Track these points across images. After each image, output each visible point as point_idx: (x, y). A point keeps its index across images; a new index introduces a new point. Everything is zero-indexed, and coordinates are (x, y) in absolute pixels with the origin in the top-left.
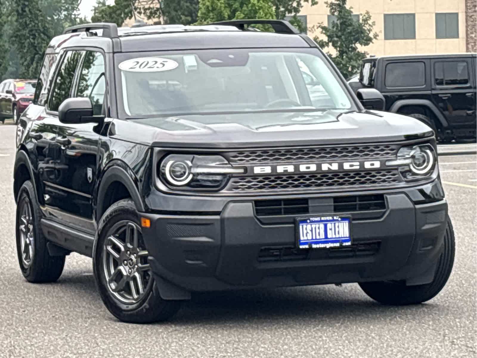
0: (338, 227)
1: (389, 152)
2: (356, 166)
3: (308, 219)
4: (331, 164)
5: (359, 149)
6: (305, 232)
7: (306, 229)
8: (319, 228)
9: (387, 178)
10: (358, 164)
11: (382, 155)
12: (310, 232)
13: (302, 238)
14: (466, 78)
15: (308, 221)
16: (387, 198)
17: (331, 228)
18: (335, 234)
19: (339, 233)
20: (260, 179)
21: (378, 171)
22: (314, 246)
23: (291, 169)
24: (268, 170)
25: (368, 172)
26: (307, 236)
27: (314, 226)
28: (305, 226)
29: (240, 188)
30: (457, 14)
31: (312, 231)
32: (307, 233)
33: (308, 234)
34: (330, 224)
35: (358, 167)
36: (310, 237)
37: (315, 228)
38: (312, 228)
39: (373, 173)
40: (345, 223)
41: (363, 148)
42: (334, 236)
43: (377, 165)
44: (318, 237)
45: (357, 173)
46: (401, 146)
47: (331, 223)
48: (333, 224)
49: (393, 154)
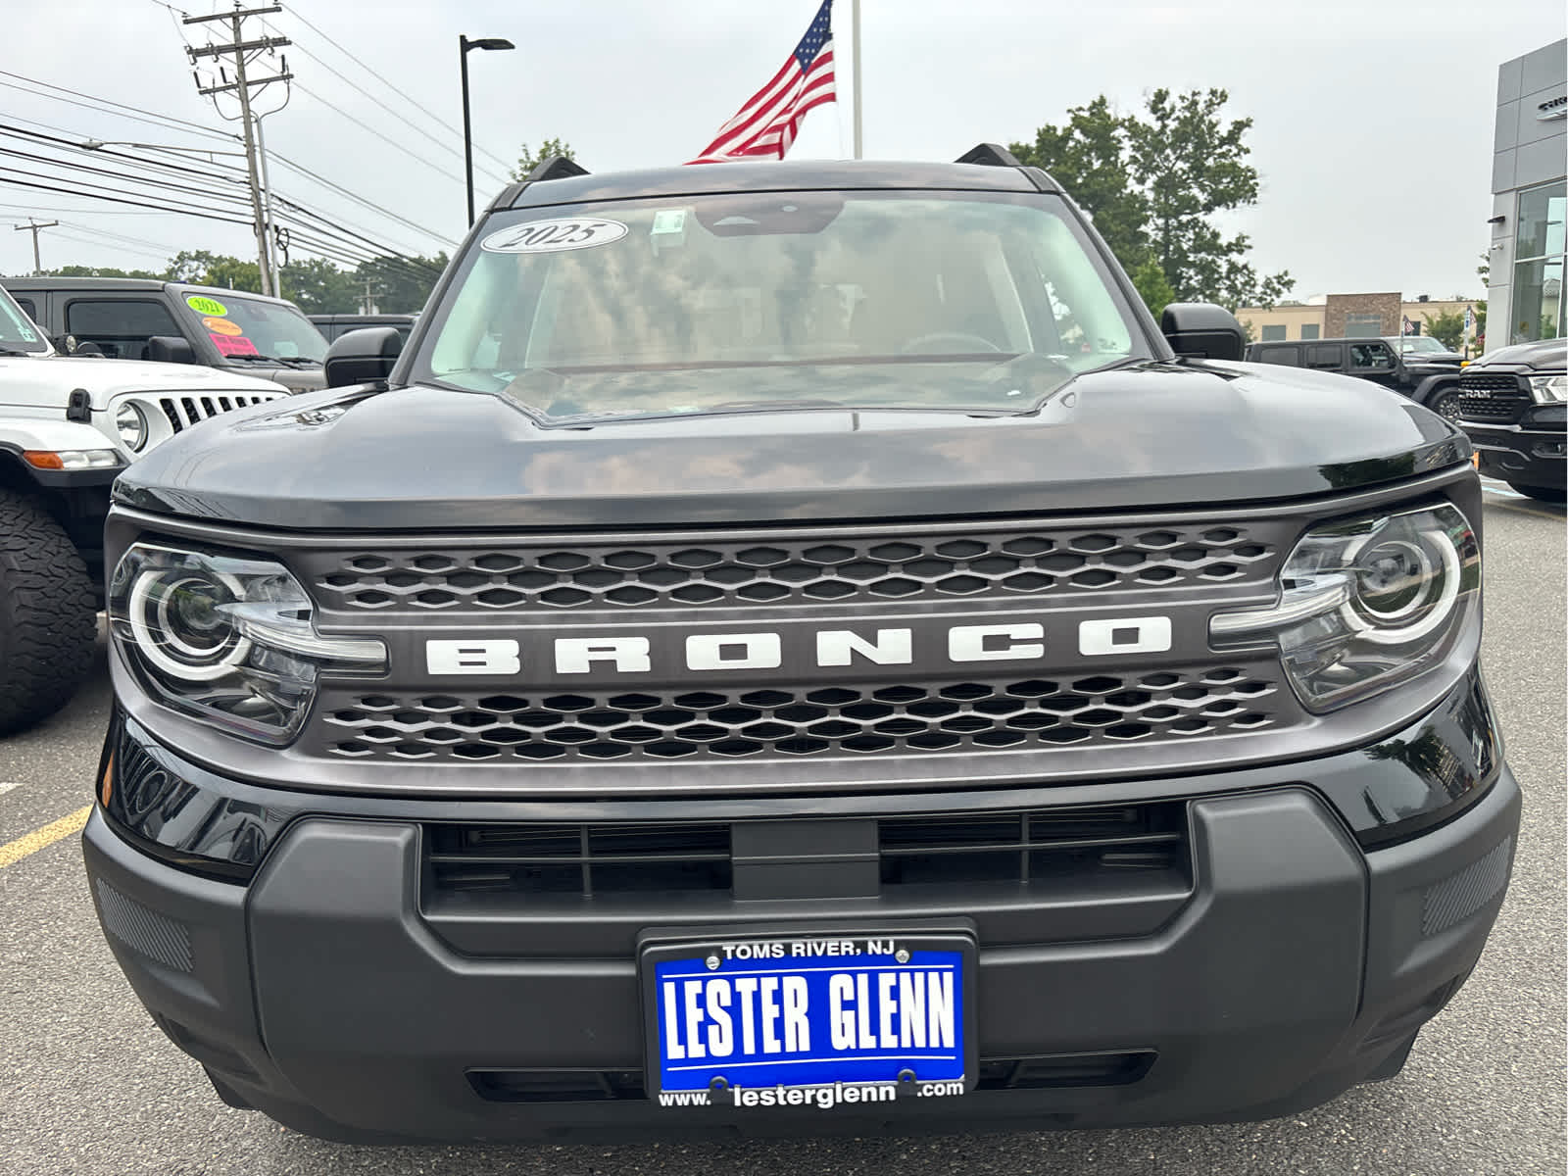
0: (895, 993)
1: (1233, 558)
2: (1027, 642)
3: (708, 952)
4: (869, 634)
5: (1050, 543)
6: (694, 1016)
7: (701, 1001)
8: (778, 997)
9: (1210, 707)
10: (1036, 630)
11: (1191, 578)
12: (725, 1020)
13: (675, 1051)
14: (1338, 362)
15: (713, 961)
16: (1200, 823)
17: (849, 996)
18: (875, 1029)
19: (896, 1029)
20: (471, 702)
21: (1159, 668)
22: (745, 1097)
23: (632, 655)
24: (502, 658)
25: (1100, 676)
26: (703, 1038)
27: (746, 986)
28: (692, 989)
29: (365, 746)
30: (1318, 326)
31: (734, 1010)
32: (708, 1021)
33: (713, 1030)
34: (848, 979)
35: (1036, 651)
36: (722, 1048)
37: (757, 997)
38: (736, 997)
39: (1131, 681)
40: (934, 977)
41: (1075, 542)
42: (868, 1042)
43: (1155, 635)
44: (771, 1046)
45: (1030, 681)
46: (1302, 525)
47: (854, 975)
48: (863, 979)
49: (1254, 573)
